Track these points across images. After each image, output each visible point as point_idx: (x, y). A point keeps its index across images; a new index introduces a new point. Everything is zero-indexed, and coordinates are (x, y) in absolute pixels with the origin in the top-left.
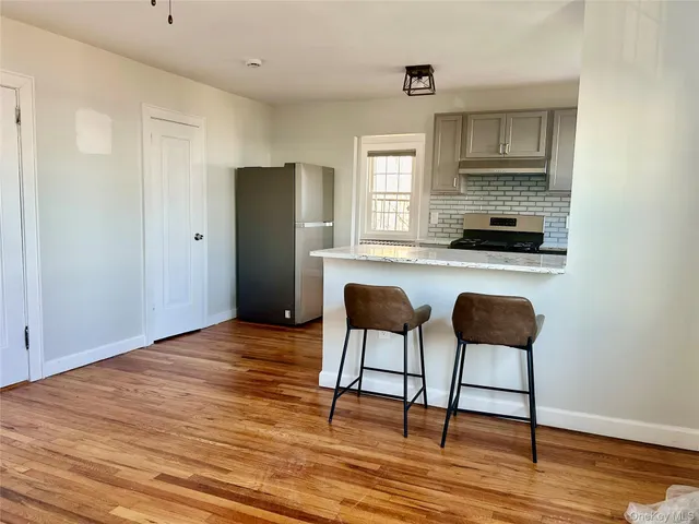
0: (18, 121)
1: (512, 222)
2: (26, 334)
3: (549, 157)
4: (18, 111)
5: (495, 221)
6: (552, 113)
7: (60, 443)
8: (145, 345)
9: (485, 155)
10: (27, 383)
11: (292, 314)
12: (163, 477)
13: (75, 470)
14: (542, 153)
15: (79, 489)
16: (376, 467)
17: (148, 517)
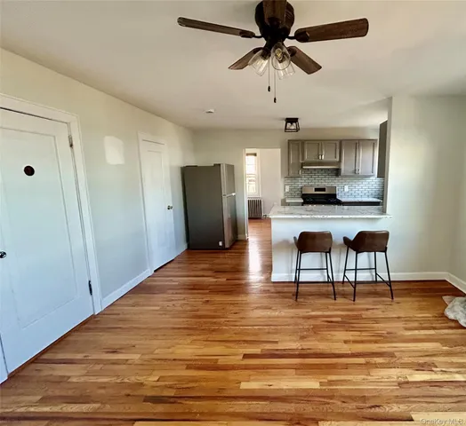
0: (71, 146)
1: (324, 190)
2: (90, 285)
3: (340, 161)
4: (70, 138)
5: (316, 190)
6: (341, 142)
7: (160, 353)
8: (150, 274)
9: (313, 159)
10: (93, 317)
11: (224, 243)
12: (246, 356)
13: (189, 367)
14: (338, 159)
15: (206, 379)
16: (339, 319)
17: (265, 383)
